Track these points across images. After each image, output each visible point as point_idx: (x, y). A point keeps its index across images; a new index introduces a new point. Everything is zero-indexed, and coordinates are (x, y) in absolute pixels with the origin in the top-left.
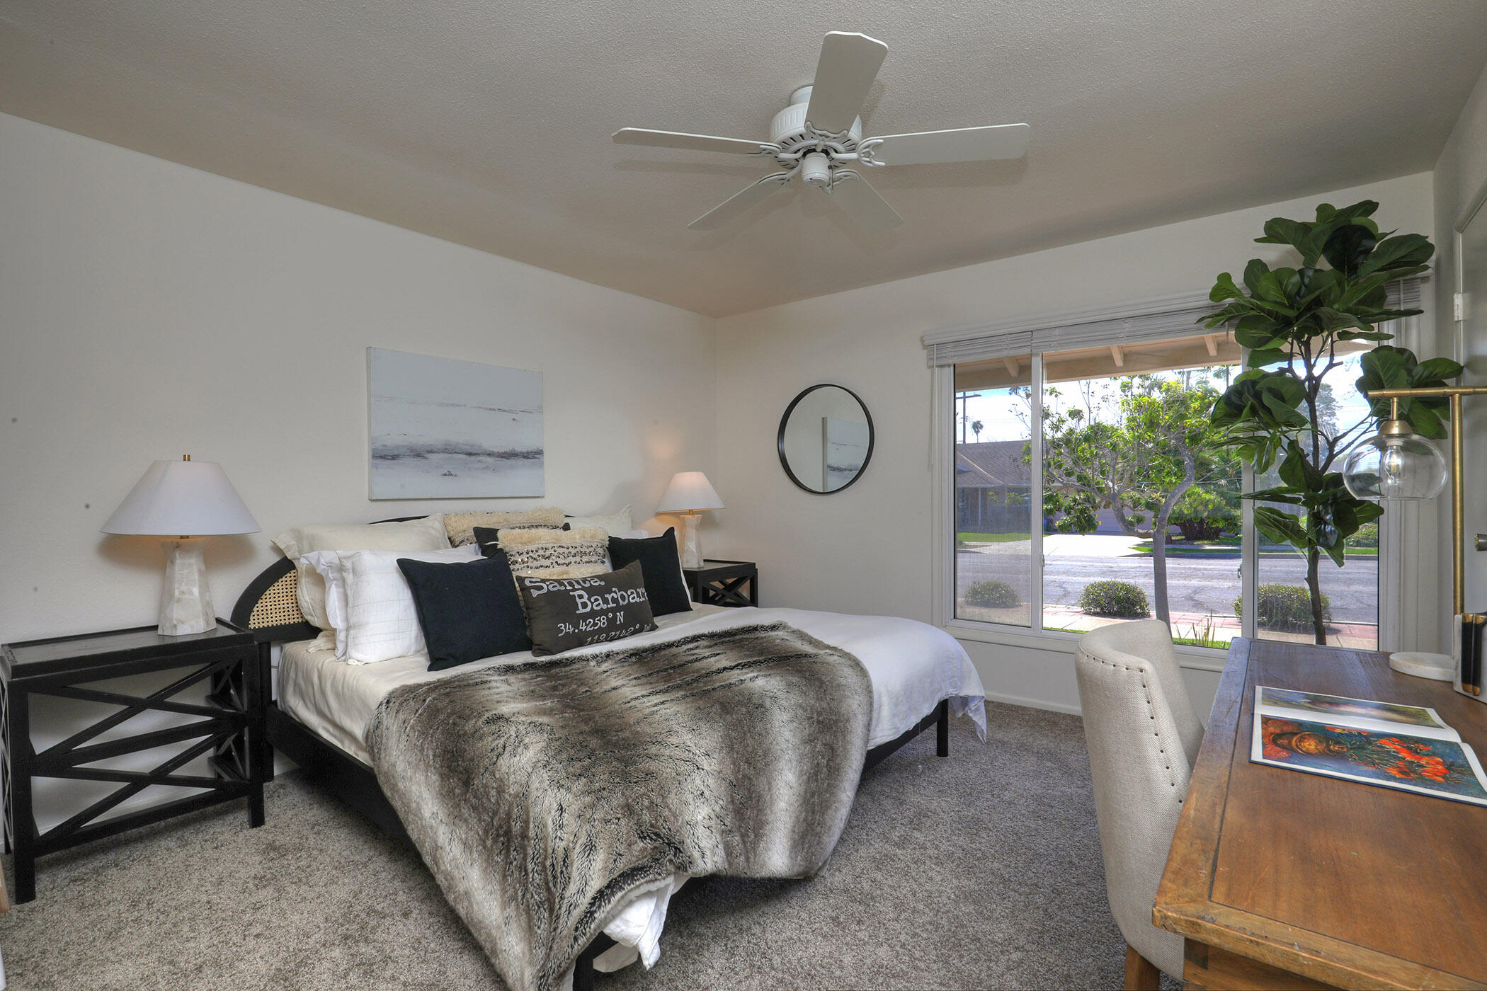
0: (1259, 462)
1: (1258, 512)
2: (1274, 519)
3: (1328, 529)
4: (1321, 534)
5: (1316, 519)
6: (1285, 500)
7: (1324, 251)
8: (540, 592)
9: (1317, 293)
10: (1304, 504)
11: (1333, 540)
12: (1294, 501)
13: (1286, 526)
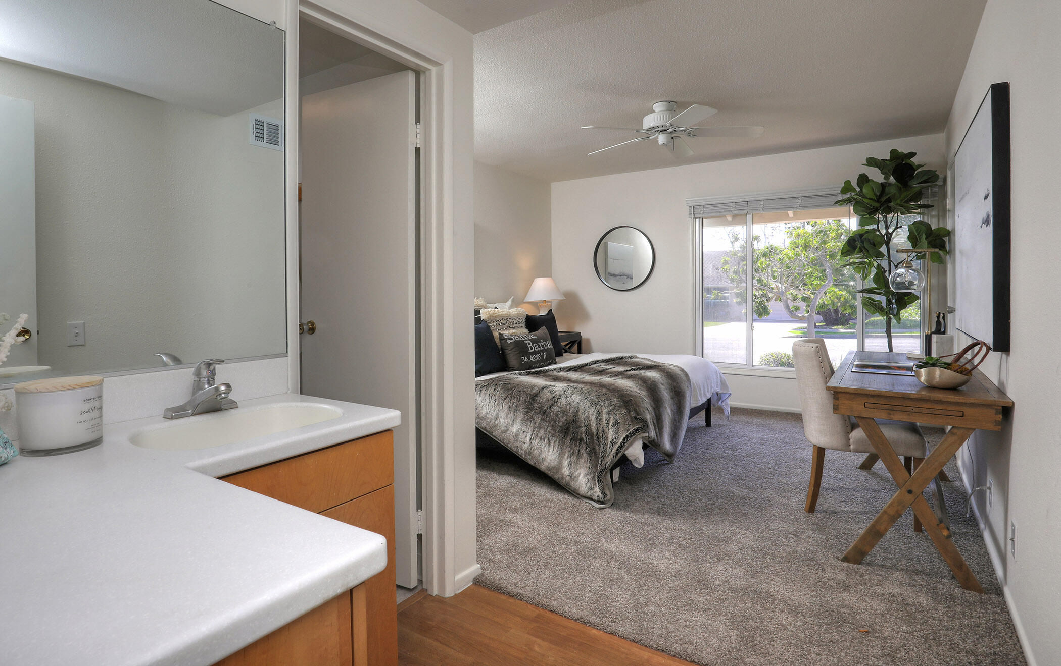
0: (863, 274)
1: (863, 298)
2: (870, 302)
3: (894, 306)
4: (891, 309)
5: (889, 302)
6: (875, 293)
7: (892, 175)
8: (511, 341)
9: (888, 196)
10: (884, 295)
11: (895, 312)
12: (879, 293)
13: (875, 305)
